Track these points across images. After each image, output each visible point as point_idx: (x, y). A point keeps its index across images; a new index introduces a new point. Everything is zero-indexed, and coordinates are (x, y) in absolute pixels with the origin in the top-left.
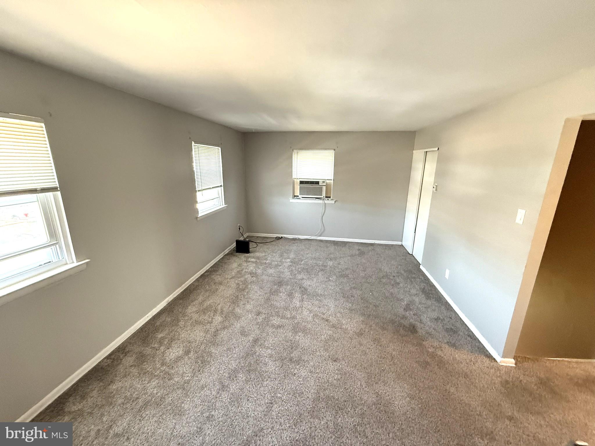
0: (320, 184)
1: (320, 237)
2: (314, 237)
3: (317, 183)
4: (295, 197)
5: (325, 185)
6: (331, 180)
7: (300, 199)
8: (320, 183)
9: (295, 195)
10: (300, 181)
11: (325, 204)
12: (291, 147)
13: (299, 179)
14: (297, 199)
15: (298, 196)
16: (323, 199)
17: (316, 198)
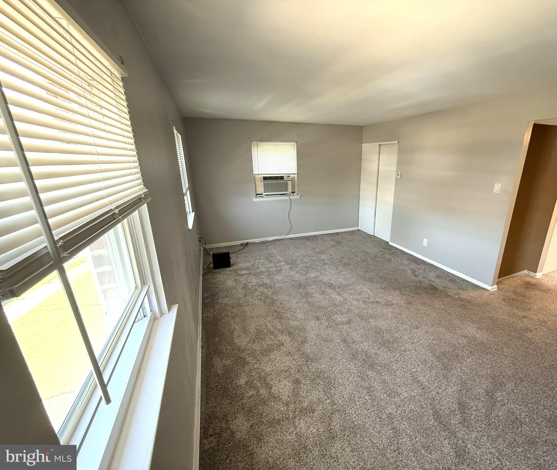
0: (285, 180)
1: (288, 236)
2: (283, 236)
3: (282, 178)
4: (258, 196)
5: (290, 179)
6: (295, 174)
7: (262, 197)
8: (285, 178)
9: (258, 193)
10: (264, 177)
11: (291, 199)
12: (249, 139)
13: (262, 174)
14: (261, 197)
15: (262, 194)
16: (289, 195)
17: (281, 194)
